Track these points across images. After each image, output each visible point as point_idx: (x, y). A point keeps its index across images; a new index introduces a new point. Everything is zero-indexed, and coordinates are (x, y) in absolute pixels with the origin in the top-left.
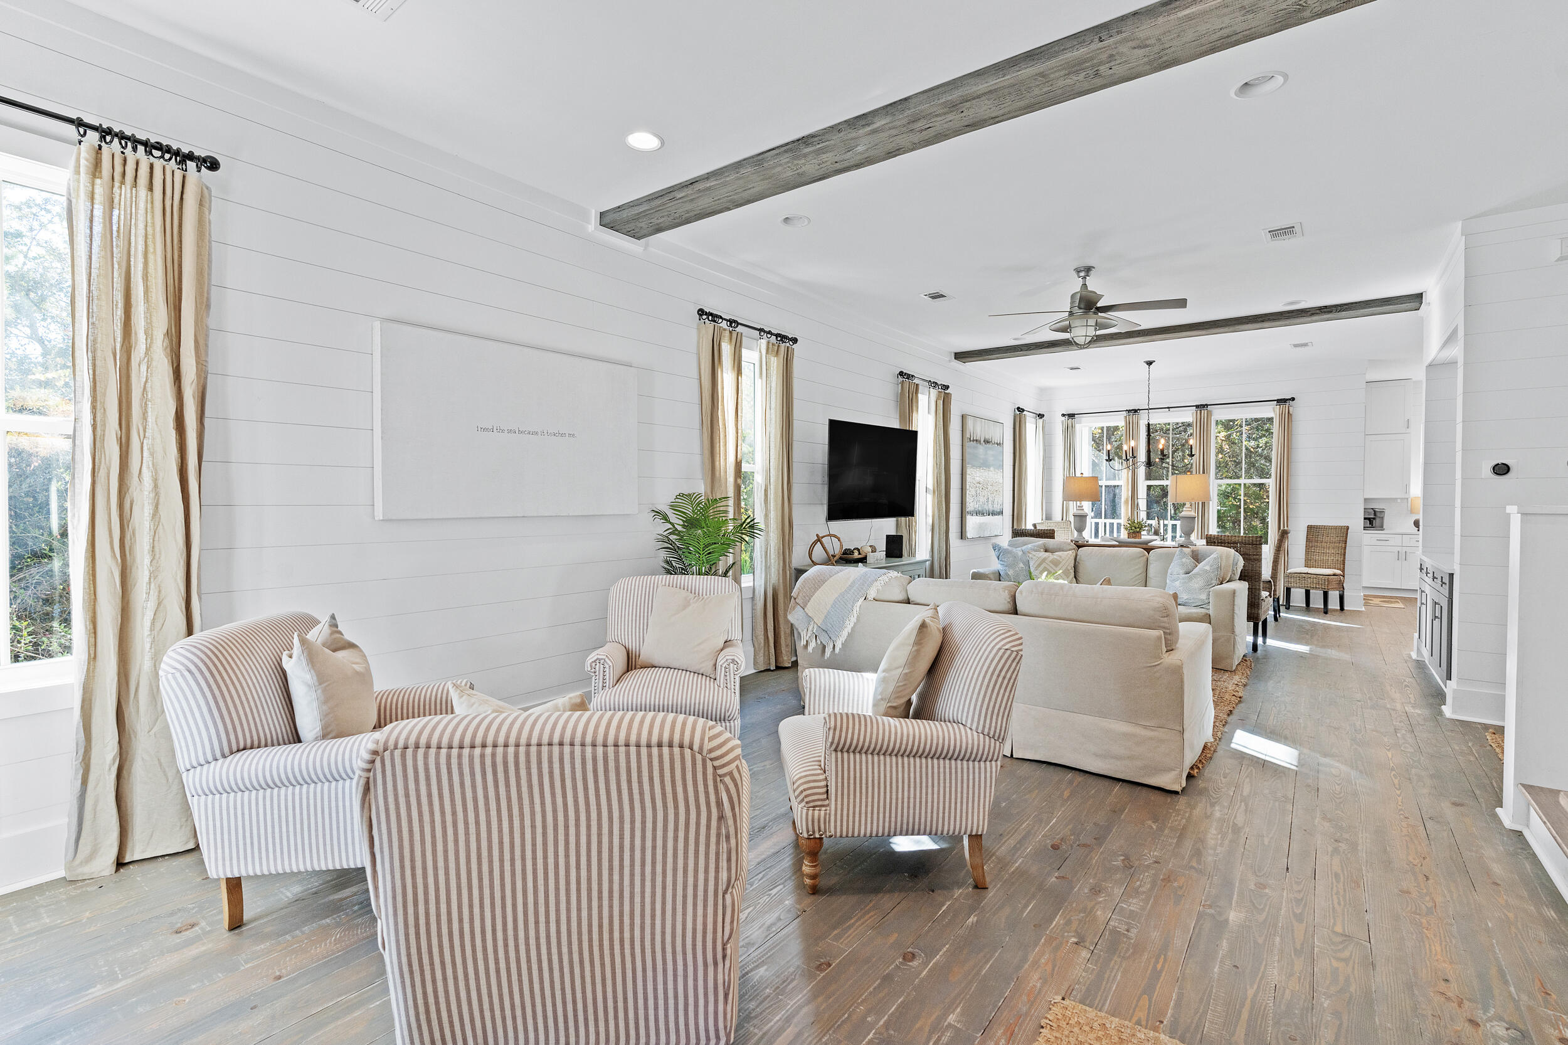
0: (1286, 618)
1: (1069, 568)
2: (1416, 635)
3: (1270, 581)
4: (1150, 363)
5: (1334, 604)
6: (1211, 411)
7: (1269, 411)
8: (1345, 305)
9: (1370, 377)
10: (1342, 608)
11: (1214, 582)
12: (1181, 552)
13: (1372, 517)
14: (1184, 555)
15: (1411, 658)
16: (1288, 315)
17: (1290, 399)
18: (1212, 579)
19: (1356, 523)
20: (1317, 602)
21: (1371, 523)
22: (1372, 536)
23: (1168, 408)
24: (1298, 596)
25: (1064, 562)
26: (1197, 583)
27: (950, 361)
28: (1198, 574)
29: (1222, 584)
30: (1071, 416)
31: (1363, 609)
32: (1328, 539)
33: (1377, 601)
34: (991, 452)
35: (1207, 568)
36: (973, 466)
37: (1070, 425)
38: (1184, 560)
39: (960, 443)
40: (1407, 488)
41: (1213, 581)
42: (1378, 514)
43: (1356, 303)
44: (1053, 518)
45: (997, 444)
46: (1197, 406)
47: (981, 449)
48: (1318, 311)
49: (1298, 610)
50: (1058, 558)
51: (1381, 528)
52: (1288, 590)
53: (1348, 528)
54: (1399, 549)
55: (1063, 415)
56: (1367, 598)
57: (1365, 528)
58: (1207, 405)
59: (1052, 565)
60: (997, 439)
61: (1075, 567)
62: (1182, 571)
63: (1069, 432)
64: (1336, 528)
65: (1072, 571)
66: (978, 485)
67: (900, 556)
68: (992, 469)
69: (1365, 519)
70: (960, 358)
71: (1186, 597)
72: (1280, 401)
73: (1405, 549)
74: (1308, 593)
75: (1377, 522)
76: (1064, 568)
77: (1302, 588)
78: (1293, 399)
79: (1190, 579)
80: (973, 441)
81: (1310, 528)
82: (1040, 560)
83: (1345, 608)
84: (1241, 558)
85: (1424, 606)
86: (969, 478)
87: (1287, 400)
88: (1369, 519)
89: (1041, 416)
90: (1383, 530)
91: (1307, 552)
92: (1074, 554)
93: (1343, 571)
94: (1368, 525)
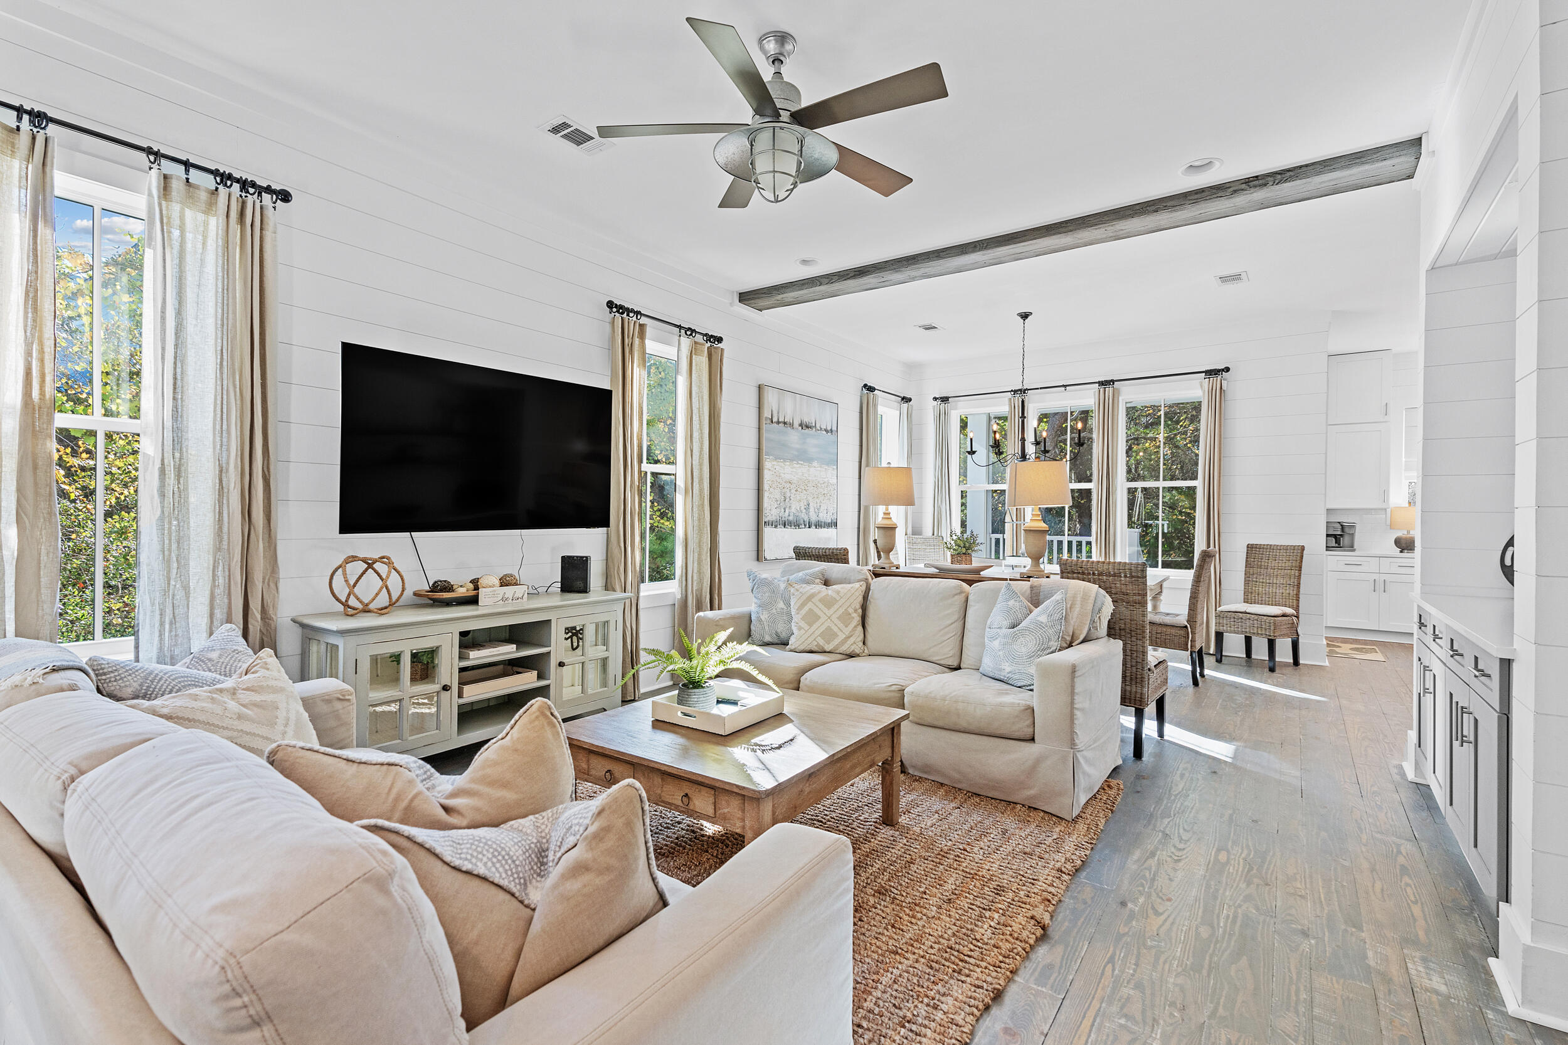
0: (1214, 679)
1: (851, 610)
2: (1413, 735)
3: (1186, 627)
4: (1025, 316)
5: (1284, 654)
6: (1118, 390)
7: (1194, 390)
8: (1289, 170)
9: (1334, 348)
10: (1296, 662)
11: (1055, 645)
12: (1008, 587)
13: (1339, 533)
14: (1013, 594)
15: (1403, 774)
16: (1196, 196)
17: (1223, 370)
18: (1050, 640)
19: (1315, 540)
20: (1260, 652)
21: (1337, 541)
22: (1338, 558)
23: (1063, 386)
24: (1234, 645)
25: (843, 600)
26: (1026, 645)
27: (731, 304)
28: (1027, 629)
29: (1070, 646)
30: (945, 399)
31: (1327, 664)
32: (1274, 564)
33: (1345, 648)
34: (814, 442)
35: (1043, 619)
36: (777, 458)
37: (942, 412)
38: (1011, 603)
39: (755, 424)
40: (1385, 494)
41: (1051, 643)
42: (1347, 530)
43: (1307, 166)
44: (924, 534)
45: (826, 431)
46: (1101, 383)
47: (794, 437)
48: (1244, 186)
49: (1234, 663)
50: (834, 595)
51: (1351, 547)
52: (1219, 636)
53: (1303, 548)
54: (1376, 576)
55: (935, 399)
56: (1332, 642)
57: (1328, 548)
58: (1113, 381)
59: (822, 607)
60: (826, 422)
61: (864, 608)
62: (1006, 623)
63: (942, 420)
64: (1286, 548)
65: (857, 618)
66: (788, 485)
67: (584, 590)
68: (815, 464)
69: (1328, 536)
70: (745, 300)
71: (1008, 669)
72: (1211, 373)
73: (1383, 577)
74: (1248, 641)
75: (1345, 541)
76: (841, 611)
77: (1242, 633)
78: (1227, 369)
79: (1015, 638)
80: (778, 422)
81: (1250, 547)
82: (804, 598)
83: (1301, 662)
84: (1109, 599)
85: (1430, 697)
86: (767, 475)
87: (1219, 371)
88: (1335, 536)
89: (906, 400)
90: (1354, 550)
91: (1247, 582)
92: (864, 588)
93: (1297, 609)
94: (1334, 544)
